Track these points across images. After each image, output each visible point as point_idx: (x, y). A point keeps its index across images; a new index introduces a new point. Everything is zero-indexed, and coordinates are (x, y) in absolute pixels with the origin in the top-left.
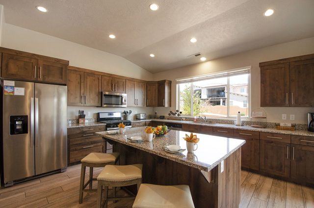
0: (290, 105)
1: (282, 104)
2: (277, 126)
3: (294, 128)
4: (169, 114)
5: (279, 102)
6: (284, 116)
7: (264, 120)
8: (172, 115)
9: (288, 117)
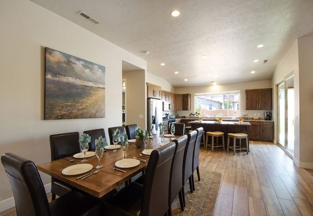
0: (259, 109)
1: (255, 109)
2: (253, 118)
3: (259, 119)
4: (190, 115)
5: (254, 108)
6: (255, 114)
7: (247, 116)
8: (192, 116)
9: (257, 115)
